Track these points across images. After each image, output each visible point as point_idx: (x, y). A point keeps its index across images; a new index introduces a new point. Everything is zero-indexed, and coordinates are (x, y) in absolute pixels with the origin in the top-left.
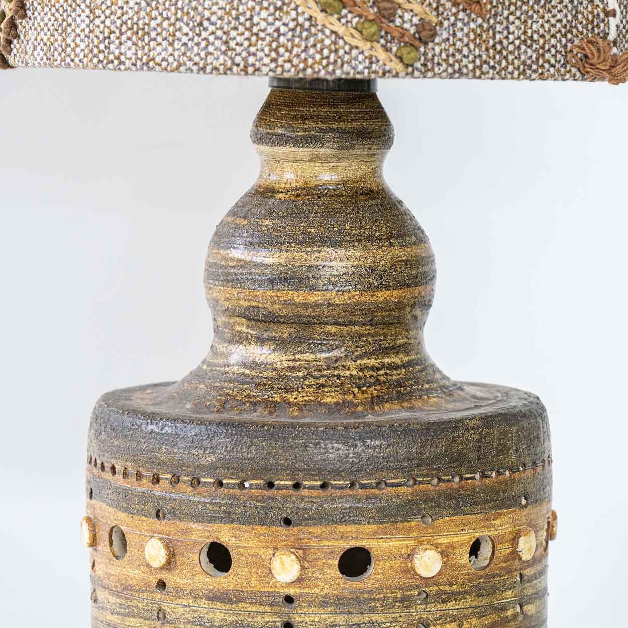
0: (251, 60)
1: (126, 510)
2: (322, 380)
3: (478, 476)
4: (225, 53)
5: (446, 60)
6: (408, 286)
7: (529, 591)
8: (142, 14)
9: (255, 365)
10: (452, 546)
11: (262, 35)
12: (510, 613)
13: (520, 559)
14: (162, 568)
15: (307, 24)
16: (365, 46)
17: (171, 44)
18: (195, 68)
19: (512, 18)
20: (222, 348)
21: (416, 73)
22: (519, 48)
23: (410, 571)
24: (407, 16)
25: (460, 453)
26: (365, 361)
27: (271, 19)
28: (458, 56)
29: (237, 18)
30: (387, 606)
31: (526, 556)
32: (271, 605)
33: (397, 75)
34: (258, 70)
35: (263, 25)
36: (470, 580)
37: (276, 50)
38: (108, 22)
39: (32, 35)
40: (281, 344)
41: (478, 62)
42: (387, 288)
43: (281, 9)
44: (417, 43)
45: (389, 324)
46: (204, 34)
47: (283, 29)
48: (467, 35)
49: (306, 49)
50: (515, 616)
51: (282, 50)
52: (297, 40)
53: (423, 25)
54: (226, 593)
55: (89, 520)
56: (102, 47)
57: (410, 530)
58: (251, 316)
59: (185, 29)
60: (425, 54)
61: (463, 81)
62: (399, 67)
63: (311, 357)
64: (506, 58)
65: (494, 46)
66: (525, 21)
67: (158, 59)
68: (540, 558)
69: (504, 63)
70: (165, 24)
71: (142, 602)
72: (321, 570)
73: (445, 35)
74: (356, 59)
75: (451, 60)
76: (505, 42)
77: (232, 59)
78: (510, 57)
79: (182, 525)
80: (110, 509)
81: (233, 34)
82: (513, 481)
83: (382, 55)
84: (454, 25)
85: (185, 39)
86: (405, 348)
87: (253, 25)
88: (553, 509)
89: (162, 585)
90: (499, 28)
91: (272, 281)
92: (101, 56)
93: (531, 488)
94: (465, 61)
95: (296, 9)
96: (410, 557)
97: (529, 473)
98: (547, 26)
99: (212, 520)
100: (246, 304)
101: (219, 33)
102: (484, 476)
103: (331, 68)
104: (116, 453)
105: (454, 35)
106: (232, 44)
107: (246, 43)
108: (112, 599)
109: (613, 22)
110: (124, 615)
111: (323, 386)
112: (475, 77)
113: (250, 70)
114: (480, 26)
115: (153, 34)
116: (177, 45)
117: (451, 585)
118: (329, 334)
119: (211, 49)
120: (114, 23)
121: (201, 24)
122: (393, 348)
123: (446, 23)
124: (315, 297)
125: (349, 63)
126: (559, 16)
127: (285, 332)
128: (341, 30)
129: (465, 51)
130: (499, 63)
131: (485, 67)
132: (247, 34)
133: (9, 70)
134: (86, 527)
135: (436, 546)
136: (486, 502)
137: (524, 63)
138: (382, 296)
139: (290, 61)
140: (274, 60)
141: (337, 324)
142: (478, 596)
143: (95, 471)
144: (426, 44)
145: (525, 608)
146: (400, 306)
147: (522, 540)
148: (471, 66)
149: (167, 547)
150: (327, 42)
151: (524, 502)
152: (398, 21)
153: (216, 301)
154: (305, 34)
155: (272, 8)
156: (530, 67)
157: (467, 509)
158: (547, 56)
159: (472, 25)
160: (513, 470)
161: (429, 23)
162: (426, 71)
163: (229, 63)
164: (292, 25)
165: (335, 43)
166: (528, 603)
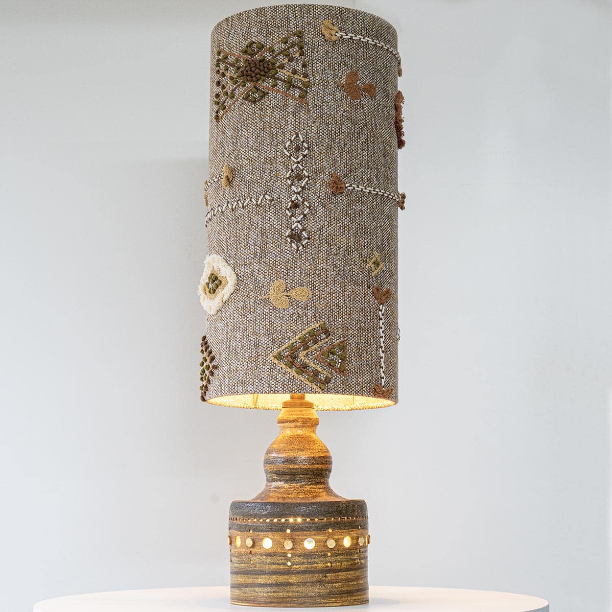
0: (276, 389)
1: (240, 531)
2: (299, 491)
3: (346, 518)
4: (268, 387)
5: (334, 389)
6: (324, 464)
7: (362, 556)
8: (244, 377)
9: (278, 488)
10: (338, 539)
11: (279, 381)
12: (356, 561)
13: (359, 545)
14: (251, 547)
15: (293, 378)
16: (310, 384)
17: (253, 386)
18: (260, 392)
19: (353, 377)
20: (268, 484)
21: (325, 392)
22: (355, 386)
23: (326, 546)
24: (322, 375)
25: (340, 510)
26: (311, 486)
27: (282, 377)
28: (337, 388)
29: (272, 377)
30: (319, 556)
31: (361, 544)
32: (284, 557)
33: (319, 393)
34: (278, 392)
35: (280, 378)
36: (344, 550)
37: (284, 386)
38: (234, 381)
39: (212, 389)
40: (287, 481)
41: (343, 389)
42: (318, 464)
43: (285, 374)
44: (325, 383)
45: (318, 475)
46: (262, 382)
47: (285, 380)
48: (340, 381)
49: (292, 385)
50: (358, 563)
51: (285, 386)
52: (290, 383)
53: (327, 378)
54: (270, 553)
55: (229, 536)
56: (232, 388)
57: (326, 533)
58: (278, 473)
59: (257, 381)
60: (328, 387)
61: (339, 395)
62: (320, 390)
63: (295, 484)
64: (352, 389)
65: (348, 385)
66: (357, 378)
67: (249, 390)
68: (365, 547)
69: (351, 390)
70: (251, 380)
71: (245, 558)
72: (299, 546)
73: (333, 381)
74: (307, 388)
75: (335, 389)
76: (351, 384)
77: (271, 389)
78: (353, 389)
79: (257, 533)
80: (236, 531)
81: (271, 381)
82: (356, 520)
83: (315, 387)
84: (336, 378)
85: (257, 384)
86: (323, 483)
87: (276, 379)
88: (369, 534)
89: (251, 553)
90: (349, 380)
91: (283, 462)
92: (232, 391)
93: (362, 524)
94: (339, 389)
95: (289, 374)
96: (326, 542)
97: (361, 519)
98: (363, 380)
99: (266, 531)
100: (276, 469)
101: (267, 382)
102: (347, 518)
103: (300, 391)
104: (237, 514)
105: (336, 381)
106: (271, 384)
107: (275, 384)
108: (236, 559)
109: (383, 380)
110: (240, 563)
111: (299, 493)
112: (342, 394)
113: (276, 392)
114: (344, 379)
115: (247, 383)
116: (254, 386)
117: (338, 551)
118: (300, 477)
119: (264, 386)
120: (236, 381)
121: (261, 379)
122: (320, 483)
123: (334, 378)
124: (296, 466)
125: (305, 389)
126: (367, 377)
127: (288, 477)
128: (302, 380)
129: (339, 386)
130: (350, 390)
131: (345, 391)
132: (275, 381)
133: (205, 402)
134: (228, 538)
135: (334, 539)
136: (348, 526)
137: (357, 390)
138: (316, 466)
139: (288, 389)
140: (283, 389)
141: (303, 474)
142: (347, 555)
143: (231, 521)
144: (328, 384)
145: (361, 561)
146: (322, 470)
147: (359, 539)
148: (341, 391)
149: (252, 540)
150: (299, 383)
151: (360, 528)
152: (319, 377)
153: (267, 470)
154: (292, 381)
155: (282, 374)
156: (359, 392)
157: (343, 528)
158: (364, 389)
159: (341, 379)
160: (357, 517)
161: (329, 377)
162: (328, 391)
163: (270, 390)
164: (288, 378)
165: (301, 383)
166: (362, 559)
